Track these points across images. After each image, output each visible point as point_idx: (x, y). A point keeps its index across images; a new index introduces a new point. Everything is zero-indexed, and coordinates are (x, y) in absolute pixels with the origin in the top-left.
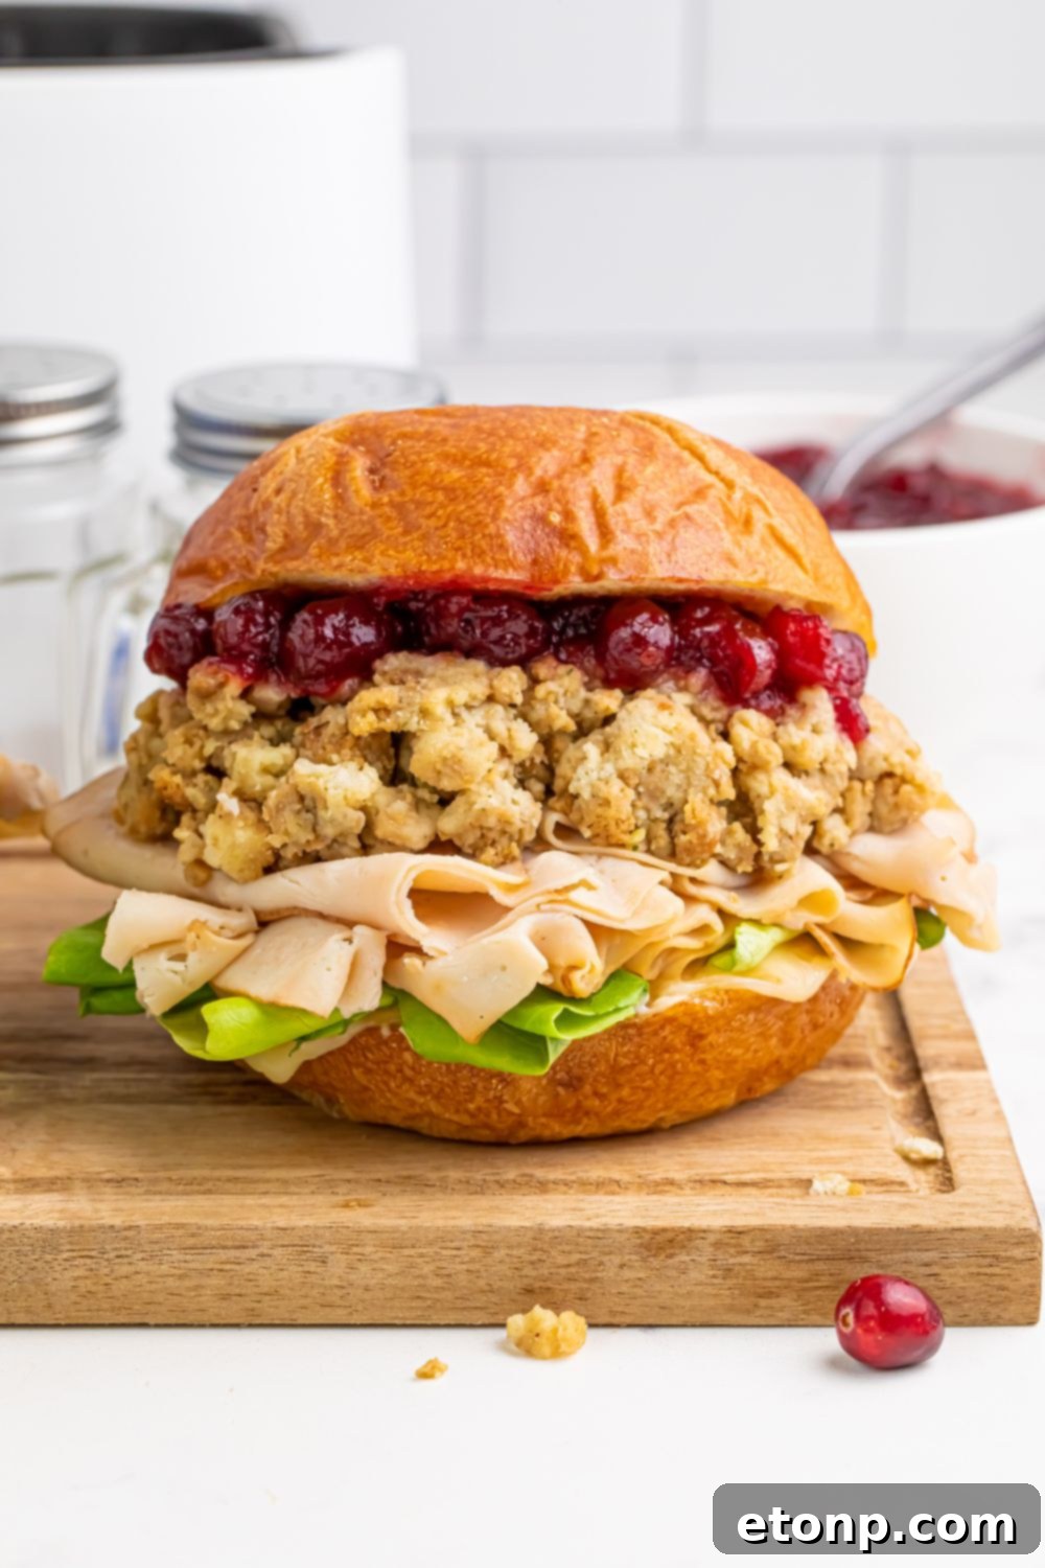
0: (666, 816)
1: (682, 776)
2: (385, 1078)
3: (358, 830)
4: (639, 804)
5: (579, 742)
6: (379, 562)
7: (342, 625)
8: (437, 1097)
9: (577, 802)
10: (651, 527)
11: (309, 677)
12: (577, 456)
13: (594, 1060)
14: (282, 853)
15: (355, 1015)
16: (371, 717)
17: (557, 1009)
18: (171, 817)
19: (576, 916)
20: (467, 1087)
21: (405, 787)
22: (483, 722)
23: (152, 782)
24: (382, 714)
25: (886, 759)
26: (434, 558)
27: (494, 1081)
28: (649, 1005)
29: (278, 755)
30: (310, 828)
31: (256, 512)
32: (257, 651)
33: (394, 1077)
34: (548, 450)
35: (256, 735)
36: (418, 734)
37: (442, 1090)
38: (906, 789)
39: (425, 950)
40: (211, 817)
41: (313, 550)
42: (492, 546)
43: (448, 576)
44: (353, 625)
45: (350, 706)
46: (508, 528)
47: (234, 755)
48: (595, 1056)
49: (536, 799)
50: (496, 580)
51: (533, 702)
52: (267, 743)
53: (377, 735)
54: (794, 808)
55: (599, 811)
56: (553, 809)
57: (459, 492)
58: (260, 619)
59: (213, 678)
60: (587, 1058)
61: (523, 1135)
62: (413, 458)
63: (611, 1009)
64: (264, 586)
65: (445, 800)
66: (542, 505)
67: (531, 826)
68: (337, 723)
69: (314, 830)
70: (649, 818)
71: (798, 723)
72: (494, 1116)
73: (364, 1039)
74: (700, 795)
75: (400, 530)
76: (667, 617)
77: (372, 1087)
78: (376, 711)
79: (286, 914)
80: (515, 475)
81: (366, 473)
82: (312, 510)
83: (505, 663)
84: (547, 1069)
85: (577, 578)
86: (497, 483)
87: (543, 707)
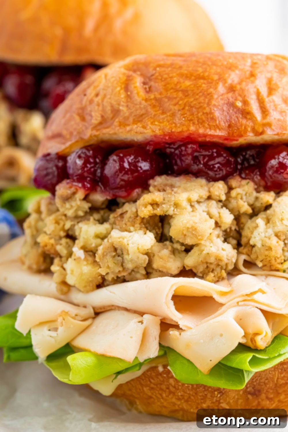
2: (160, 392)
3: (145, 265)
4: (286, 249)
5: (254, 219)
6: (150, 128)
7: (133, 161)
8: (187, 401)
9: (254, 249)
11: (117, 188)
12: (248, 73)
13: (267, 381)
14: (106, 277)
15: (145, 361)
16: (150, 208)
17: (249, 356)
18: (48, 260)
19: (256, 307)
20: (203, 396)
21: (168, 243)
22: (206, 210)
23: (39, 244)
24: (155, 206)
26: (178, 125)
27: (216, 393)
29: (103, 228)
30: (120, 264)
31: (86, 106)
32: (91, 176)
33: (165, 391)
34: (233, 71)
35: (92, 219)
36: (174, 216)
37: (189, 397)
39: (181, 326)
40: (70, 260)
41: (116, 123)
42: (208, 118)
43: (186, 134)
44: (138, 161)
45: (138, 202)
46: (215, 109)
47: (81, 228)
48: (267, 379)
49: (234, 248)
50: (210, 135)
51: (230, 199)
52: (97, 222)
53: (153, 217)
55: (266, 253)
56: (243, 254)
57: (190, 92)
58: (92, 160)
59: (69, 190)
60: (263, 380)
62: (166, 76)
63: (276, 355)
64: (92, 142)
65: (188, 249)
66: (232, 98)
67: (232, 262)
68: (132, 211)
69: (122, 265)
73: (149, 372)
75: (161, 111)
77: (154, 396)
78: (152, 205)
79: (109, 308)
80: (218, 83)
81: (142, 85)
82: (114, 103)
83: (216, 180)
84: (244, 386)
85: (251, 134)
86: (209, 87)
87: (235, 201)
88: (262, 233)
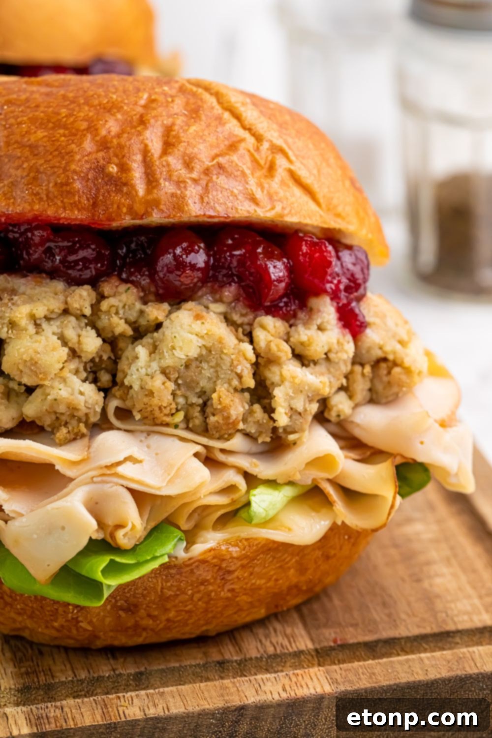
0: (200, 401)
1: (212, 370)
4: (178, 392)
5: (134, 345)
8: (31, 617)
9: (131, 391)
10: (188, 175)
12: (136, 118)
13: (145, 592)
17: (104, 560)
19: (123, 486)
20: (51, 611)
22: (59, 331)
25: (381, 348)
26: (19, 201)
27: (70, 609)
28: (187, 549)
34: (114, 115)
36: (7, 341)
37: (33, 612)
38: (397, 370)
39: (7, 512)
42: (62, 192)
46: (76, 177)
48: (146, 589)
49: (100, 390)
50: (66, 218)
51: (99, 313)
54: (301, 391)
55: (146, 400)
56: (115, 396)
57: (40, 149)
60: (140, 591)
61: (99, 644)
62: (12, 121)
63: (149, 558)
65: (28, 391)
66: (104, 159)
67: (95, 412)
70: (186, 403)
71: (306, 324)
72: (74, 632)
74: (226, 385)
76: (202, 245)
80: (85, 135)
83: (79, 283)
84: (102, 602)
85: (128, 218)
86: (70, 142)
87: (107, 317)
88: (142, 368)
